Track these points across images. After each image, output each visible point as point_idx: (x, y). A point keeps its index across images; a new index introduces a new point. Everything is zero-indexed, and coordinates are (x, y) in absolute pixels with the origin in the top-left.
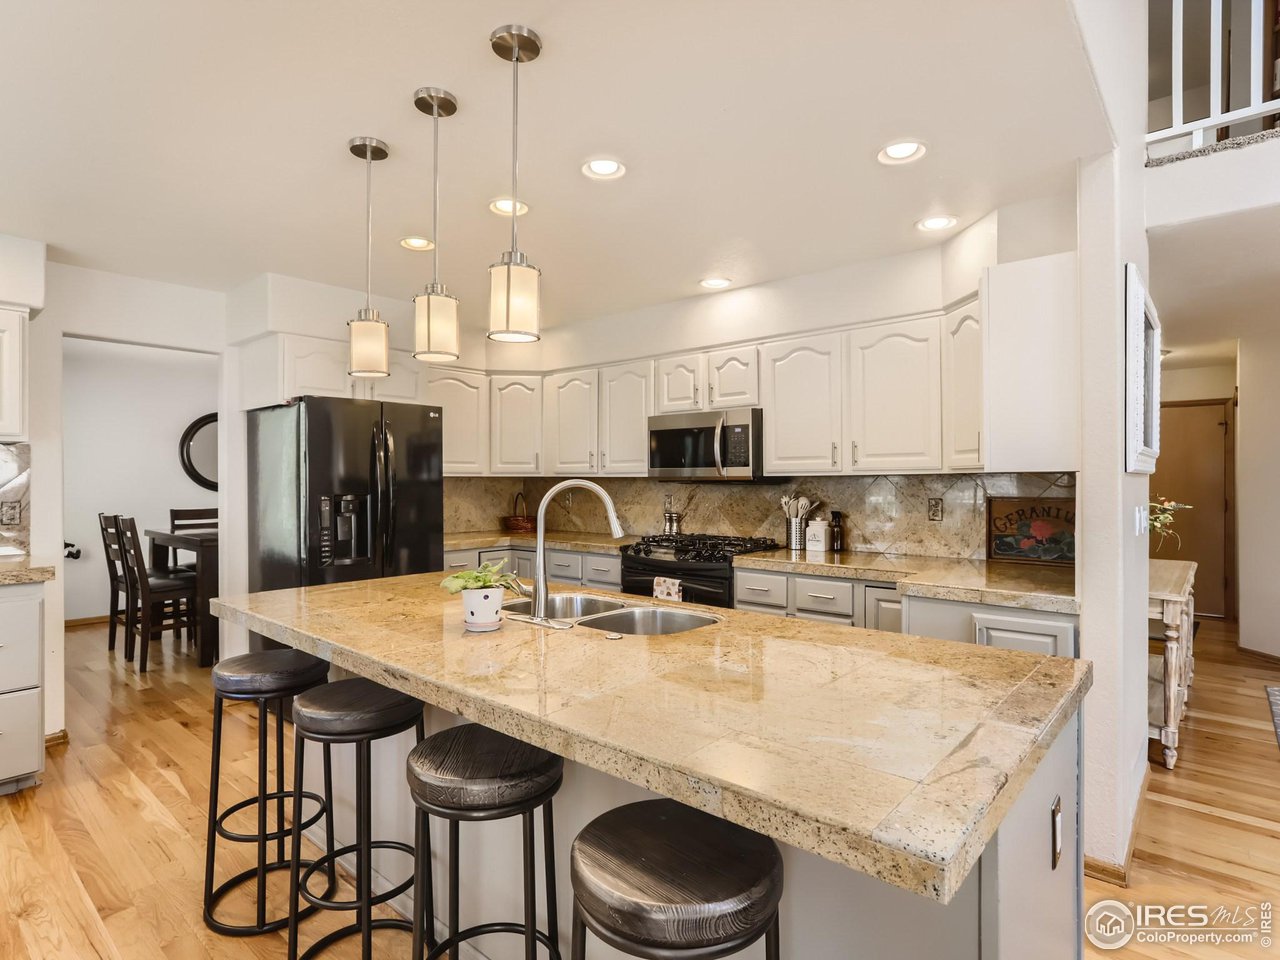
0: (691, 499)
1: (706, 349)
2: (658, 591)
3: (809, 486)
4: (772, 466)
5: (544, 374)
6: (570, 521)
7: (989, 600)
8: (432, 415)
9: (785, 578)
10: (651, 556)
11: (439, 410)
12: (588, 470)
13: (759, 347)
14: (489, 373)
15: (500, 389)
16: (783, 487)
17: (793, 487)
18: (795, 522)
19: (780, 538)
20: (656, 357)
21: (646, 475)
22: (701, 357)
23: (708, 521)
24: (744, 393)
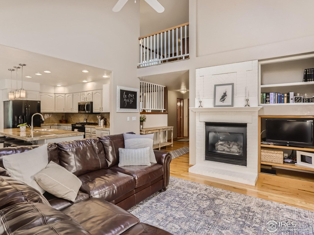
0: (88, 116)
1: (86, 91)
2: (75, 131)
3: (103, 114)
4: (94, 111)
5: (66, 94)
6: (72, 121)
7: (103, 129)
8: (38, 102)
9: (90, 128)
10: (76, 126)
11: (40, 101)
12: (71, 111)
13: (93, 92)
14: (55, 94)
15: (57, 97)
16: (99, 114)
17: (101, 114)
18: (99, 120)
19: (97, 123)
20: (80, 92)
21: (78, 112)
22: (86, 93)
23: (90, 120)
24: (90, 99)
